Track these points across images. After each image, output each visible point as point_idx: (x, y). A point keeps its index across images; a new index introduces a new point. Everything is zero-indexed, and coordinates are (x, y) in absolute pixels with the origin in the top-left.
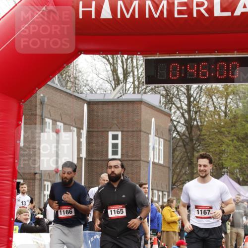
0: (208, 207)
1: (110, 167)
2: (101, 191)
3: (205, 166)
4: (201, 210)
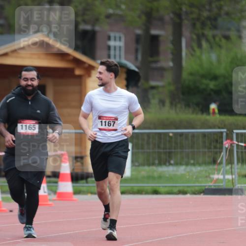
0: (113, 118)
1: (26, 79)
2: (10, 101)
3: (100, 73)
4: (105, 121)
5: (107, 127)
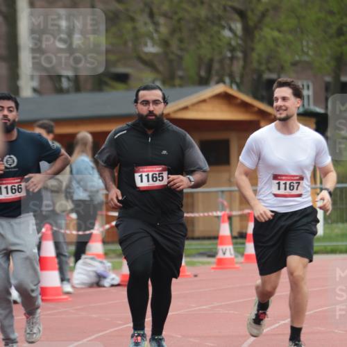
0: (297, 176)
1: (146, 103)
2: (118, 136)
3: (284, 99)
4: (284, 182)
5: (288, 192)
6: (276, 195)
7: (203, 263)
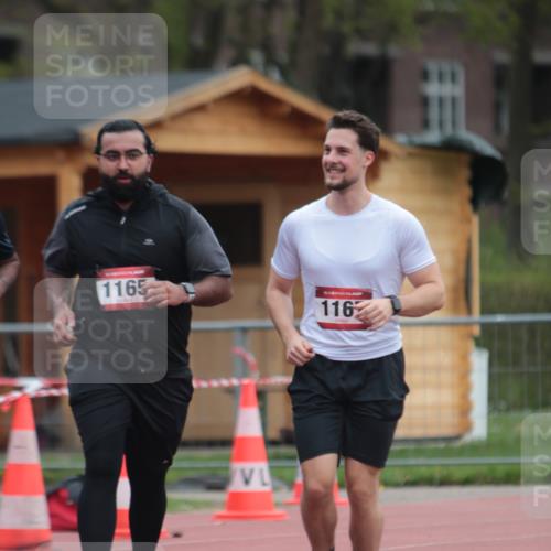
0: (356, 292)
2: (72, 216)
3: (341, 150)
4: (334, 301)
5: (341, 319)
6: (323, 326)
7: (196, 505)
